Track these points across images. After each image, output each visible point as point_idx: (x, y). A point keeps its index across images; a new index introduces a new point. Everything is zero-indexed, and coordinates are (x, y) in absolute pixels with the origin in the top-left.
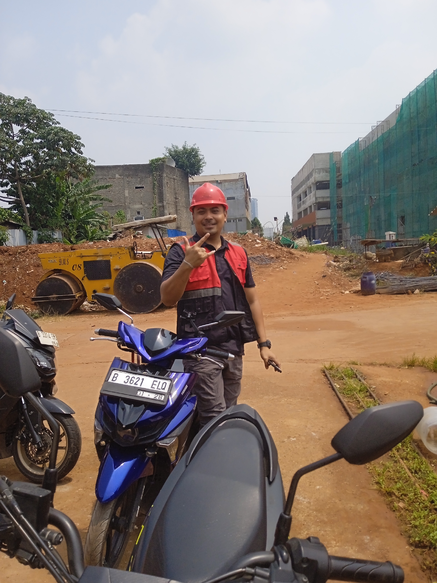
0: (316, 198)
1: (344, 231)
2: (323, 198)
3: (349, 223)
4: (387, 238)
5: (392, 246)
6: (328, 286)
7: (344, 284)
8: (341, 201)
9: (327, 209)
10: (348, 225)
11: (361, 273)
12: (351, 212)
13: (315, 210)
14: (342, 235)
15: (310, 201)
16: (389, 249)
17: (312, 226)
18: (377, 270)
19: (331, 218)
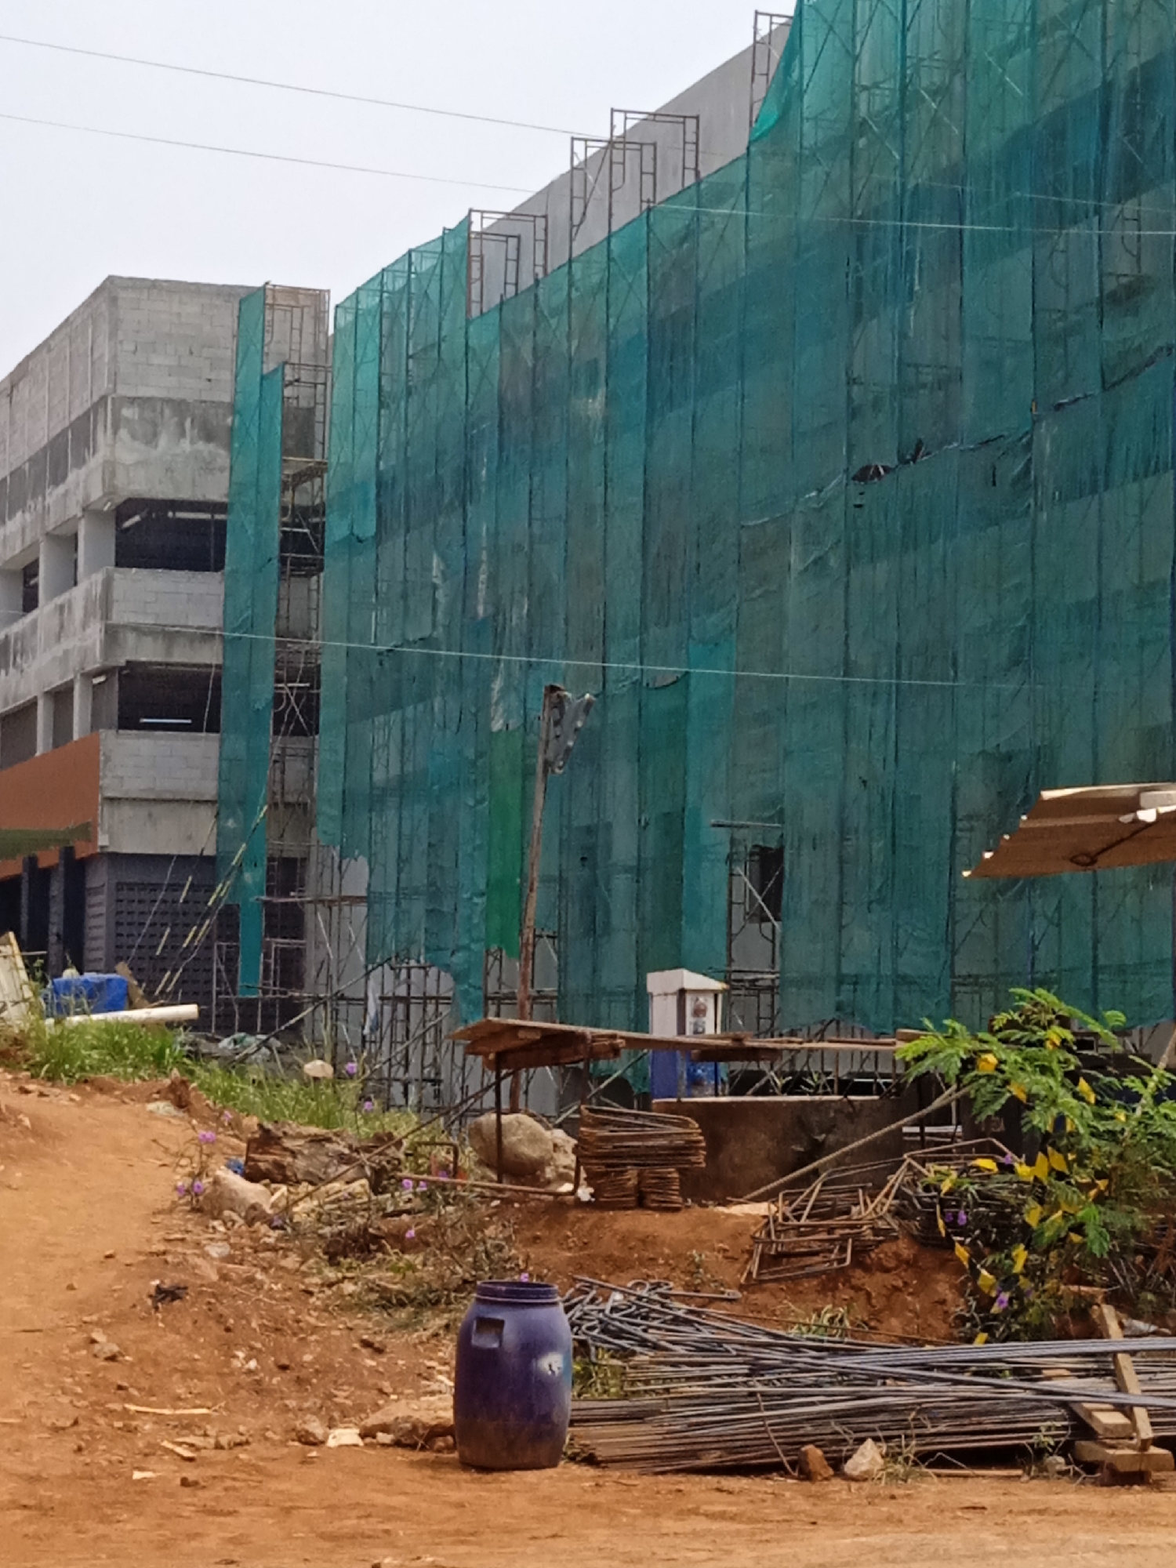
0: (112, 634)
1: (317, 920)
2: (168, 635)
3: (363, 861)
4: (663, 1025)
5: (695, 1083)
6: (194, 1373)
7: (324, 1370)
8: (313, 675)
9: (195, 728)
10: (357, 878)
11: (456, 1281)
12: (379, 776)
13: (96, 724)
14: (300, 953)
15: (58, 650)
16: (669, 1108)
17: (68, 853)
18: (581, 1268)
19: (220, 805)
